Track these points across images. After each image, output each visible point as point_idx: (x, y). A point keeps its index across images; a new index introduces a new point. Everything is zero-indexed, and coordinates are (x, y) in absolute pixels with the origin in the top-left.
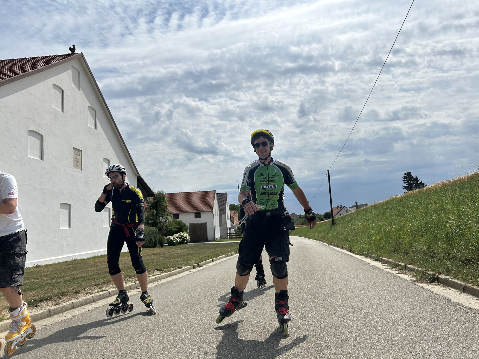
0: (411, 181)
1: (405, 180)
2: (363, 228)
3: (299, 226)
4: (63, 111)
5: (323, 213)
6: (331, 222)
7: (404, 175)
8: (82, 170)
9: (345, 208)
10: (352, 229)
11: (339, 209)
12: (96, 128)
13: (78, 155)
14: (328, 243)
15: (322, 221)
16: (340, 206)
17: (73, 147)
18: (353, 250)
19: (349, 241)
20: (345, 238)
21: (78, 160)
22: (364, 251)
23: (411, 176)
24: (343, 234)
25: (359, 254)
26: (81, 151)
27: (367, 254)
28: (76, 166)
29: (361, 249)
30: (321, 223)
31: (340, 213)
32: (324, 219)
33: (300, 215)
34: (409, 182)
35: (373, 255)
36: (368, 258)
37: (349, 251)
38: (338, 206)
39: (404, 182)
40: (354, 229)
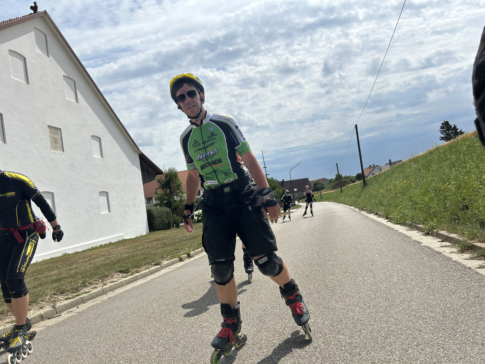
0: (450, 130)
1: (442, 131)
2: (403, 188)
3: (330, 190)
4: (28, 83)
5: (354, 175)
6: (363, 183)
7: (441, 125)
8: (63, 151)
9: (378, 167)
10: (387, 190)
11: (371, 169)
12: (77, 101)
13: (56, 134)
14: (359, 208)
15: (353, 183)
16: (372, 166)
17: (48, 126)
18: (391, 218)
19: (384, 205)
20: (379, 201)
21: (57, 140)
22: (407, 220)
23: (449, 125)
24: (377, 197)
25: (399, 224)
26: (60, 129)
27: (411, 224)
28: (55, 147)
29: (401, 216)
30: (353, 185)
31: (372, 173)
32: (356, 181)
33: (331, 179)
34: (447, 132)
35: (421, 226)
36: (414, 230)
37: (386, 219)
38: (370, 166)
39: (441, 133)
40: (390, 190)
